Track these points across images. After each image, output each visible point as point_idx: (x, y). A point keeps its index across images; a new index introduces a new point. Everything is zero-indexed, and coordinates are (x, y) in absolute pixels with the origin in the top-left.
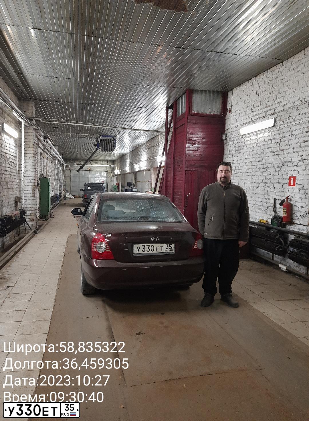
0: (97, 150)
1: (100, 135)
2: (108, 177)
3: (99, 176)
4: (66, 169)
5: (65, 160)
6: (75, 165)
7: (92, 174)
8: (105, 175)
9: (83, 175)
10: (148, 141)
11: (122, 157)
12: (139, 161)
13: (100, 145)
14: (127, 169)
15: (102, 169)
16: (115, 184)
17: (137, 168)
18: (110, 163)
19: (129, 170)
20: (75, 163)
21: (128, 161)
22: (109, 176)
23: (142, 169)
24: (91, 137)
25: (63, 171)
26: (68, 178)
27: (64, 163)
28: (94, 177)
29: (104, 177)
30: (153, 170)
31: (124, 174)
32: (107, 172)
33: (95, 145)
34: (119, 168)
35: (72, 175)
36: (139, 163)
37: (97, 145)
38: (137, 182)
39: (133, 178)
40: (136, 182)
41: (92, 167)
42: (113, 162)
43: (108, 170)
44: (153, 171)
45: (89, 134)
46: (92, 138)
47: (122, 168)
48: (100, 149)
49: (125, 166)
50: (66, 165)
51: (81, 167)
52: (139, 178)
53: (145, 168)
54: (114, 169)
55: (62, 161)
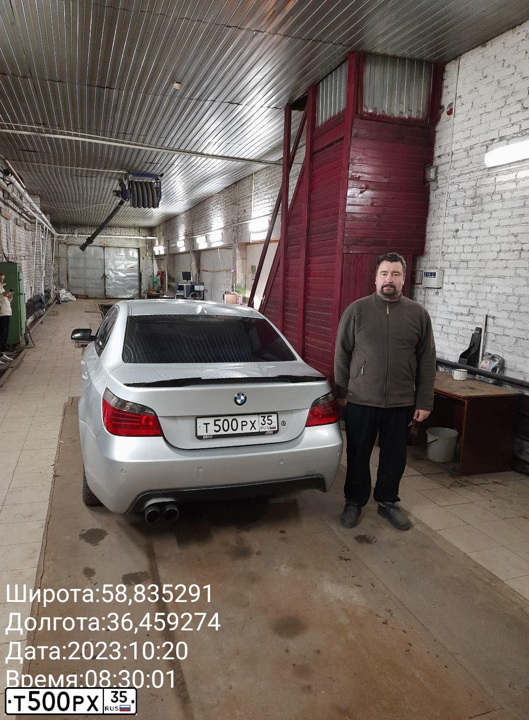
0: (121, 203)
1: (129, 173)
2: (141, 258)
3: (124, 257)
4: (59, 243)
5: (56, 224)
6: (76, 236)
7: (110, 254)
8: (136, 255)
9: (92, 254)
10: (226, 188)
11: (169, 221)
12: (207, 229)
13: (129, 195)
14: (181, 245)
15: (129, 245)
16: (155, 273)
17: (201, 243)
18: (145, 233)
19: (185, 246)
20: (76, 232)
21: (182, 231)
22: (143, 258)
23: (213, 246)
24: (109, 175)
25: (52, 246)
26: (63, 261)
27: (54, 232)
28: (115, 259)
29: (133, 259)
30: (239, 250)
31: (172, 255)
32: (139, 249)
33: (117, 193)
34: (162, 243)
35: (70, 255)
36: (207, 234)
37: (122, 194)
38: (201, 271)
39: (194, 263)
40: (199, 271)
41: (109, 240)
42: (151, 230)
43: (141, 245)
44: (237, 251)
45: (105, 168)
46: (111, 178)
47: (169, 242)
48: (127, 203)
49: (176, 238)
50: (58, 235)
51: (90, 241)
52: (206, 263)
53: (220, 244)
54: (151, 244)
55: (48, 226)
